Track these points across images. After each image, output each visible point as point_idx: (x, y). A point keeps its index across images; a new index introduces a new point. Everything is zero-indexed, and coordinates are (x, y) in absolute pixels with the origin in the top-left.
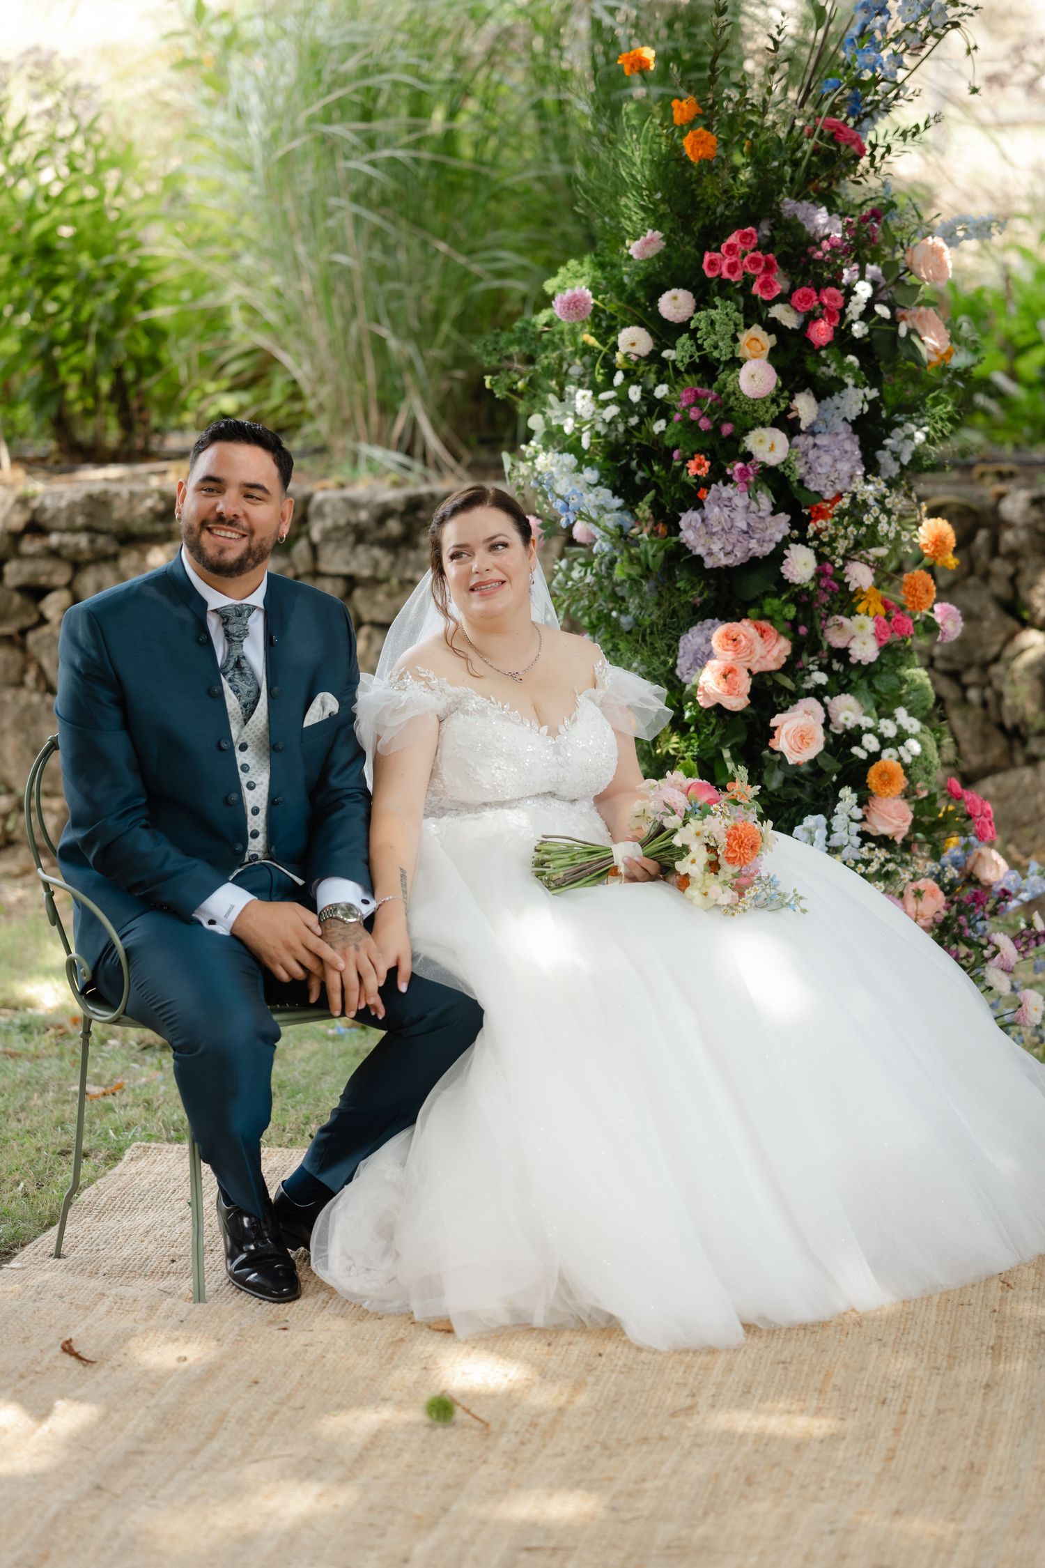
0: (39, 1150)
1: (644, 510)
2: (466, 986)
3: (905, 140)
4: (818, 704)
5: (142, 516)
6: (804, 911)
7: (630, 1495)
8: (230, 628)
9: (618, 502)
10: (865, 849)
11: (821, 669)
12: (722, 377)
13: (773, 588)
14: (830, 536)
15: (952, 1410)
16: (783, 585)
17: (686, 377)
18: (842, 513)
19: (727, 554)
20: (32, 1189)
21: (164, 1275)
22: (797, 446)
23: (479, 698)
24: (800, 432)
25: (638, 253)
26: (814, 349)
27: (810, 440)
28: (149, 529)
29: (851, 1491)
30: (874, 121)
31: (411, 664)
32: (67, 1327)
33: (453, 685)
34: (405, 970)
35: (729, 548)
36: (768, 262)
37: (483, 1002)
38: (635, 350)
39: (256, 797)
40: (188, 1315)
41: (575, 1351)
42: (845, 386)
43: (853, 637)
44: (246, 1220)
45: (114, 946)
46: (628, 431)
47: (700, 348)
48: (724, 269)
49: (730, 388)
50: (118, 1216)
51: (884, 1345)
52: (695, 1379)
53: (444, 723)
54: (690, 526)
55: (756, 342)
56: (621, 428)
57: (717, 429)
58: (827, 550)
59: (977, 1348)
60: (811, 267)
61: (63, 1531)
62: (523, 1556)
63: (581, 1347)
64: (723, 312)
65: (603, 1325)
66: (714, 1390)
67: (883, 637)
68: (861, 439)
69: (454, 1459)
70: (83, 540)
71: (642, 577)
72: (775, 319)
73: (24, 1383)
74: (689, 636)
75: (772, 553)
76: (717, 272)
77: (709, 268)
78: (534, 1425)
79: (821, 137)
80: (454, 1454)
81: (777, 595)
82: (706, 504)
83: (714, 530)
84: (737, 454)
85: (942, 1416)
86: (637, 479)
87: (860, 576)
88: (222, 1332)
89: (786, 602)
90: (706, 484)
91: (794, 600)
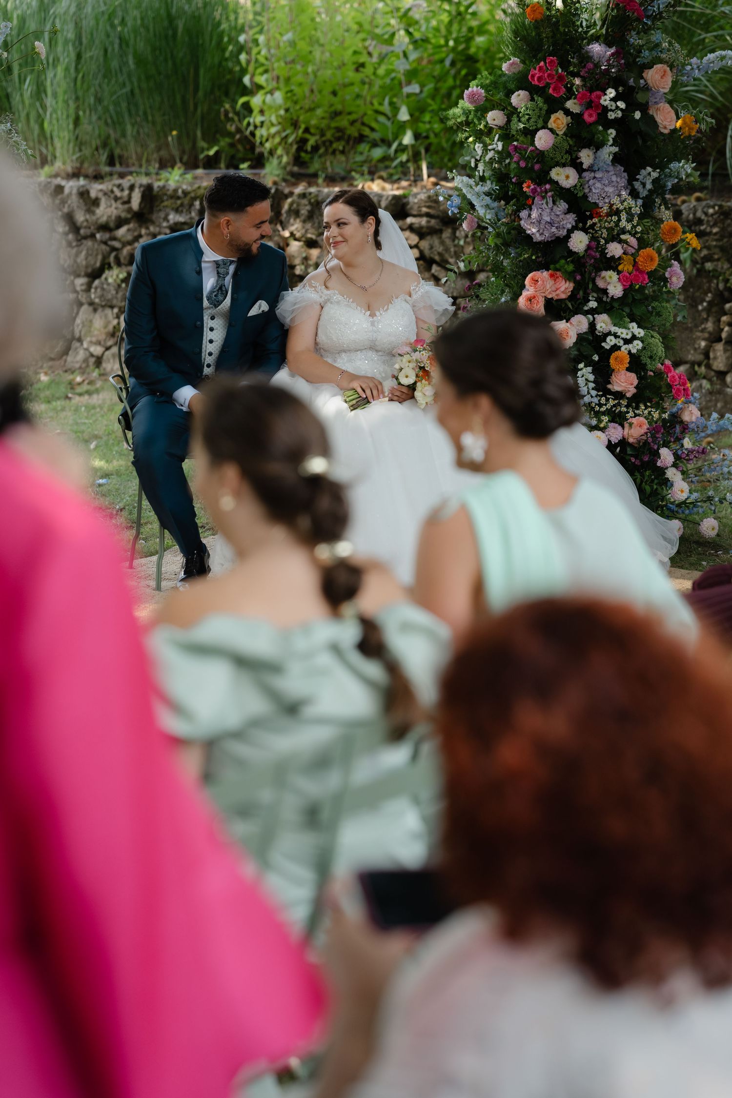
1: (509, 209)
4: (585, 318)
8: (219, 270)
11: (595, 300)
13: (563, 254)
16: (569, 252)
19: (541, 234)
22: (583, 177)
24: (585, 170)
25: (507, 70)
26: (586, 125)
27: (591, 174)
35: (542, 232)
36: (560, 76)
38: (496, 123)
39: (212, 347)
42: (607, 145)
43: (609, 283)
48: (536, 80)
53: (325, 308)
54: (525, 218)
55: (559, 120)
67: (625, 284)
71: (502, 245)
72: (569, 108)
75: (564, 235)
77: (532, 79)
81: (565, 258)
82: (531, 207)
83: (534, 221)
84: (547, 180)
87: (615, 249)
89: (570, 262)
90: (532, 196)
91: (573, 261)
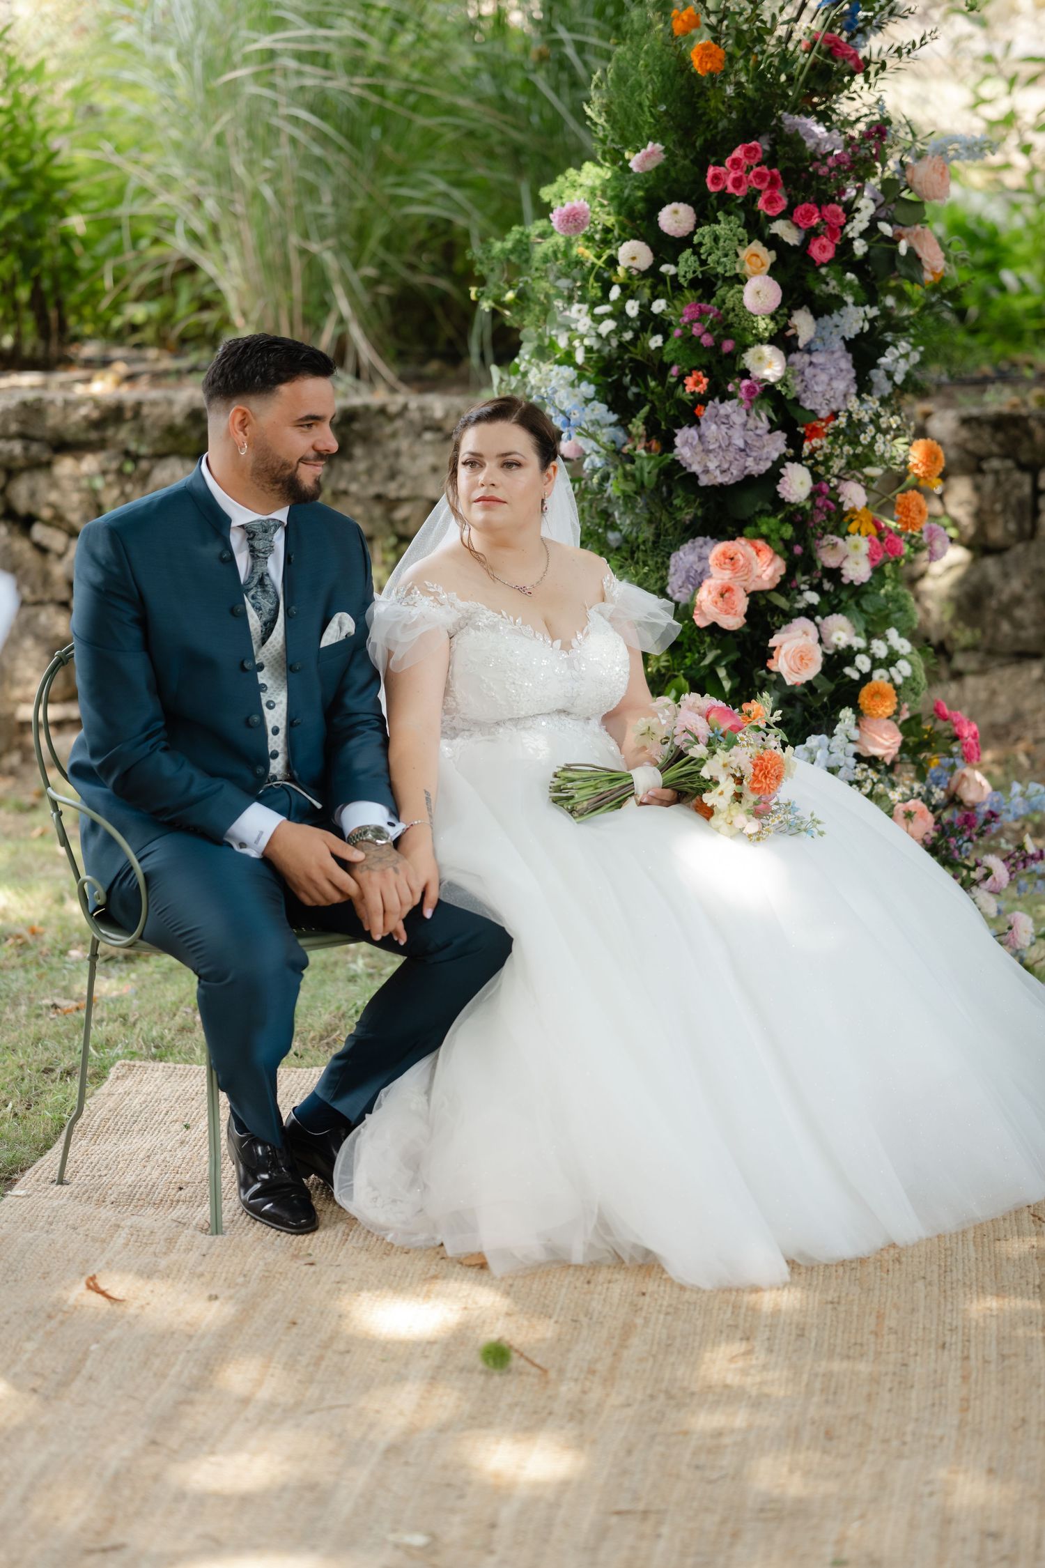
0: (21, 1067)
1: (637, 426)
2: (494, 913)
3: (900, 56)
4: (812, 624)
5: (76, 424)
6: (821, 833)
7: (709, 1451)
8: (255, 544)
9: (614, 418)
10: (858, 770)
11: (812, 588)
12: (720, 293)
13: (768, 507)
14: (825, 455)
15: (1016, 1355)
16: (779, 504)
17: (687, 293)
18: (838, 432)
19: (723, 472)
20: (20, 1109)
21: (174, 1203)
22: (792, 364)
23: (490, 613)
24: (797, 349)
25: (639, 166)
26: (814, 266)
27: (806, 358)
28: (82, 436)
29: (934, 1447)
30: (866, 38)
31: (419, 580)
32: (87, 1261)
33: (463, 599)
34: (433, 895)
35: (726, 466)
36: (774, 177)
37: (511, 929)
38: (636, 264)
39: (276, 717)
40: (209, 1248)
41: (616, 1289)
42: (845, 304)
43: (846, 557)
44: (259, 1149)
45: (132, 869)
46: (622, 346)
47: (703, 263)
48: (729, 183)
49: (729, 304)
50: (114, 1138)
51: (930, 1284)
52: (745, 1320)
53: (454, 639)
54: (686, 443)
55: (756, 257)
56: (614, 343)
57: (718, 346)
58: (821, 470)
59: (1024, 1286)
60: (814, 183)
61: (127, 1492)
62: (614, 1520)
63: (621, 1287)
64: (726, 227)
65: (640, 1261)
66: (767, 1334)
67: (876, 557)
68: (854, 359)
69: (517, 1410)
70: (17, 447)
71: (636, 493)
72: (776, 235)
73: (53, 1324)
74: (681, 554)
75: (768, 471)
76: (721, 187)
77: (713, 183)
78: (592, 1372)
79: (819, 52)
80: (516, 1404)
81: (773, 514)
82: (702, 421)
83: (711, 447)
84: (734, 371)
85: (1007, 1363)
86: (630, 395)
87: (854, 495)
88: (247, 1268)
89: (783, 521)
90: (702, 400)
91: (788, 519)
